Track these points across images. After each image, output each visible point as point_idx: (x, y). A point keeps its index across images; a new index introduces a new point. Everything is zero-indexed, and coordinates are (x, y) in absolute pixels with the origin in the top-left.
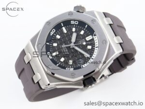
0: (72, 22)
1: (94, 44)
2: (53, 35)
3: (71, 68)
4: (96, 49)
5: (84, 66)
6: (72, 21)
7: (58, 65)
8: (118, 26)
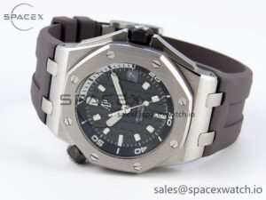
0: (101, 143)
1: (91, 87)
2: (143, 146)
3: (151, 77)
4: (94, 79)
5: (131, 66)
6: (101, 145)
7: (168, 96)
8: (39, 88)
